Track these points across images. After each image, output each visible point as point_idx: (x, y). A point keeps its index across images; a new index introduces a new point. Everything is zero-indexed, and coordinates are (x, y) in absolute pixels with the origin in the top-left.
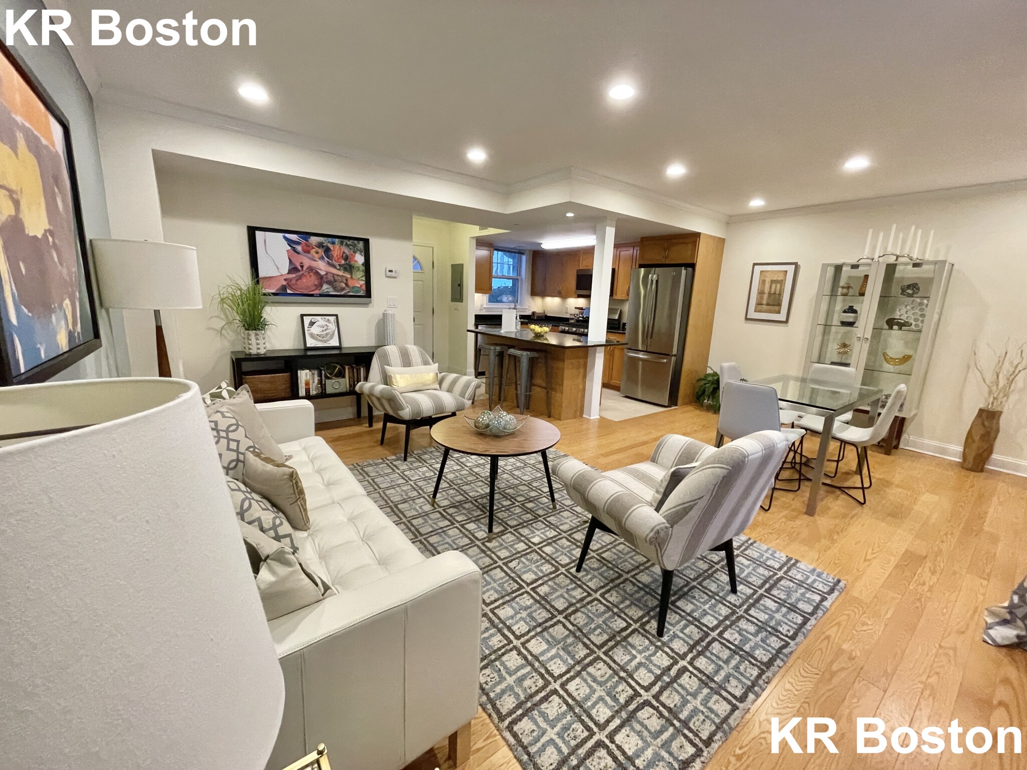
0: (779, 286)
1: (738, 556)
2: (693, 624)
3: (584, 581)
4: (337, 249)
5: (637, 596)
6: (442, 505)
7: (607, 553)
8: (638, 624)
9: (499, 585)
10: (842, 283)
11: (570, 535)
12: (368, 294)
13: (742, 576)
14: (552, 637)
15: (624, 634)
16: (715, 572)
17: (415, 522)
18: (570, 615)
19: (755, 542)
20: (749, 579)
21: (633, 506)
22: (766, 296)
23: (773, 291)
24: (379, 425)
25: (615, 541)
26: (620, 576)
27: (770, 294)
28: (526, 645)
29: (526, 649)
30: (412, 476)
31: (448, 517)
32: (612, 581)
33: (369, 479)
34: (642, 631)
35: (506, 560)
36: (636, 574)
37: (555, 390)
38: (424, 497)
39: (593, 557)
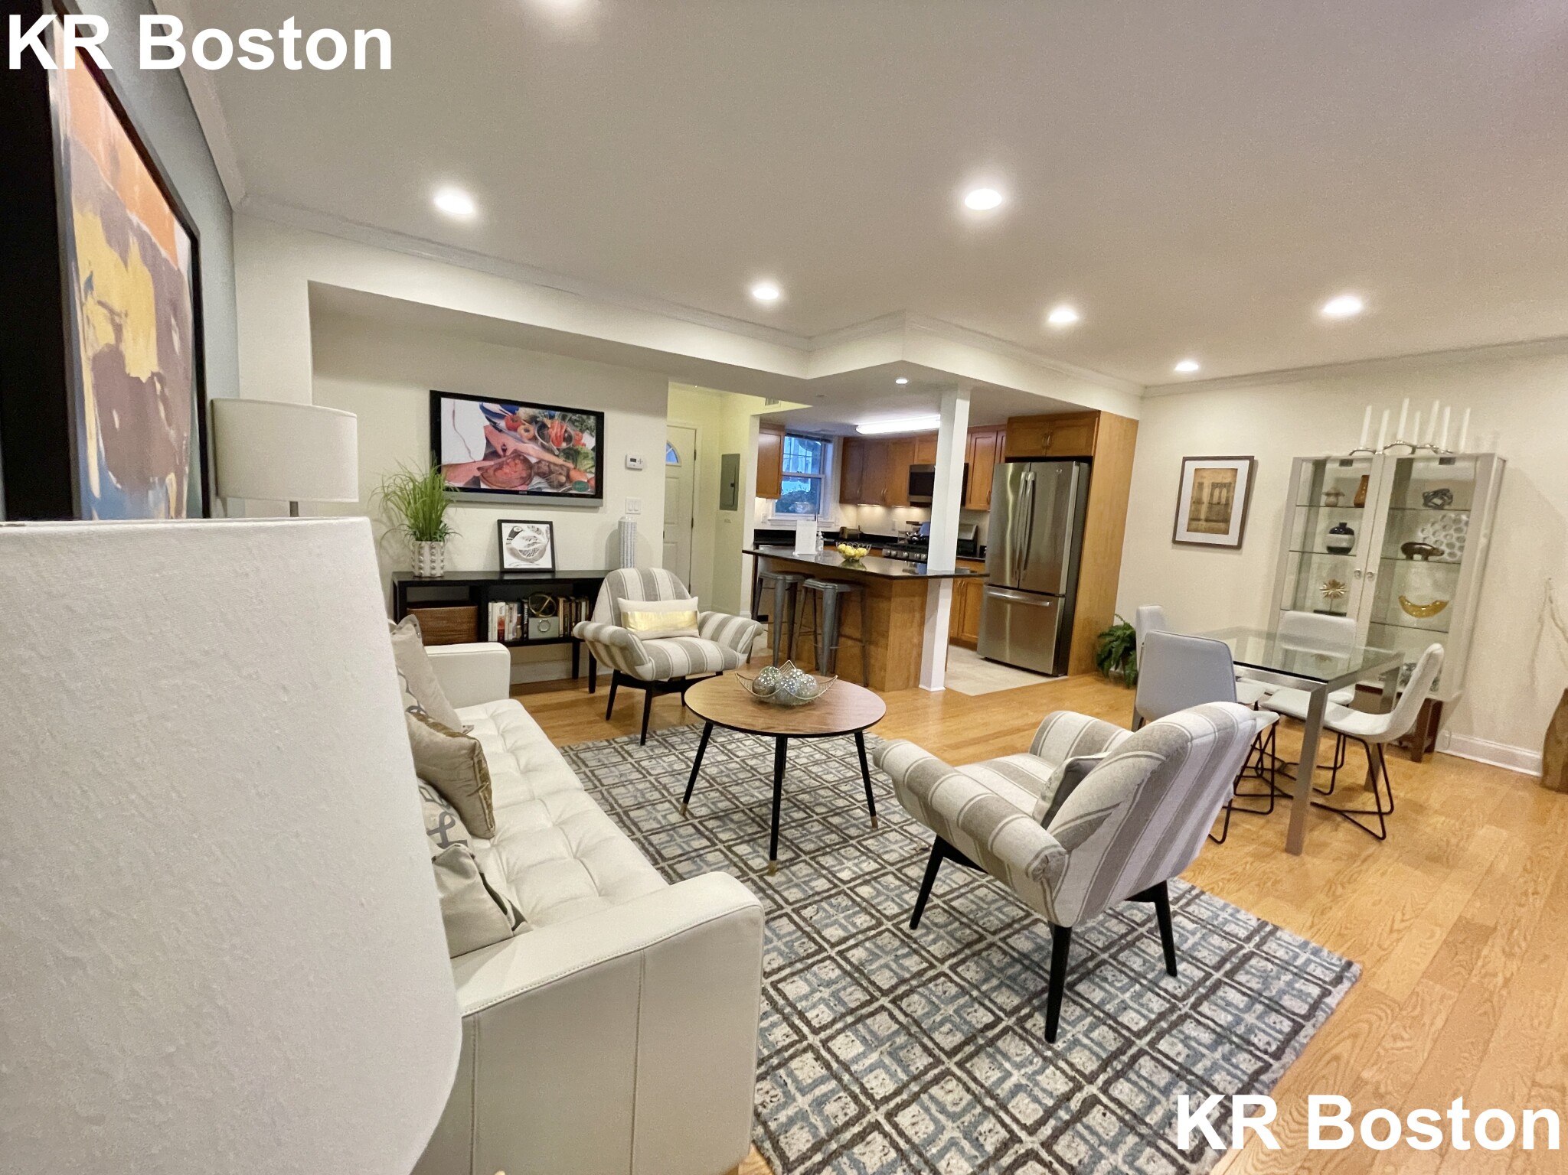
0: (1224, 491)
1: (1176, 913)
2: (1105, 1024)
3: (923, 944)
4: (556, 426)
5: (1010, 971)
6: (698, 814)
7: (960, 900)
8: (1013, 1019)
9: (786, 944)
10: (1328, 485)
11: (899, 870)
12: (599, 493)
13: (1185, 947)
14: (871, 1032)
15: (990, 1034)
16: (1138, 939)
17: (655, 839)
18: (901, 997)
19: (1202, 893)
20: (1196, 954)
21: (1005, 817)
22: (1204, 508)
23: (1215, 500)
24: (604, 691)
25: (971, 882)
26: (982, 938)
27: (1210, 504)
28: (830, 1044)
29: (829, 1050)
30: (652, 769)
31: (707, 833)
32: (969, 945)
33: (587, 770)
34: (1020, 1031)
35: (798, 905)
36: (1009, 936)
37: (877, 644)
38: (670, 802)
39: (936, 906)
